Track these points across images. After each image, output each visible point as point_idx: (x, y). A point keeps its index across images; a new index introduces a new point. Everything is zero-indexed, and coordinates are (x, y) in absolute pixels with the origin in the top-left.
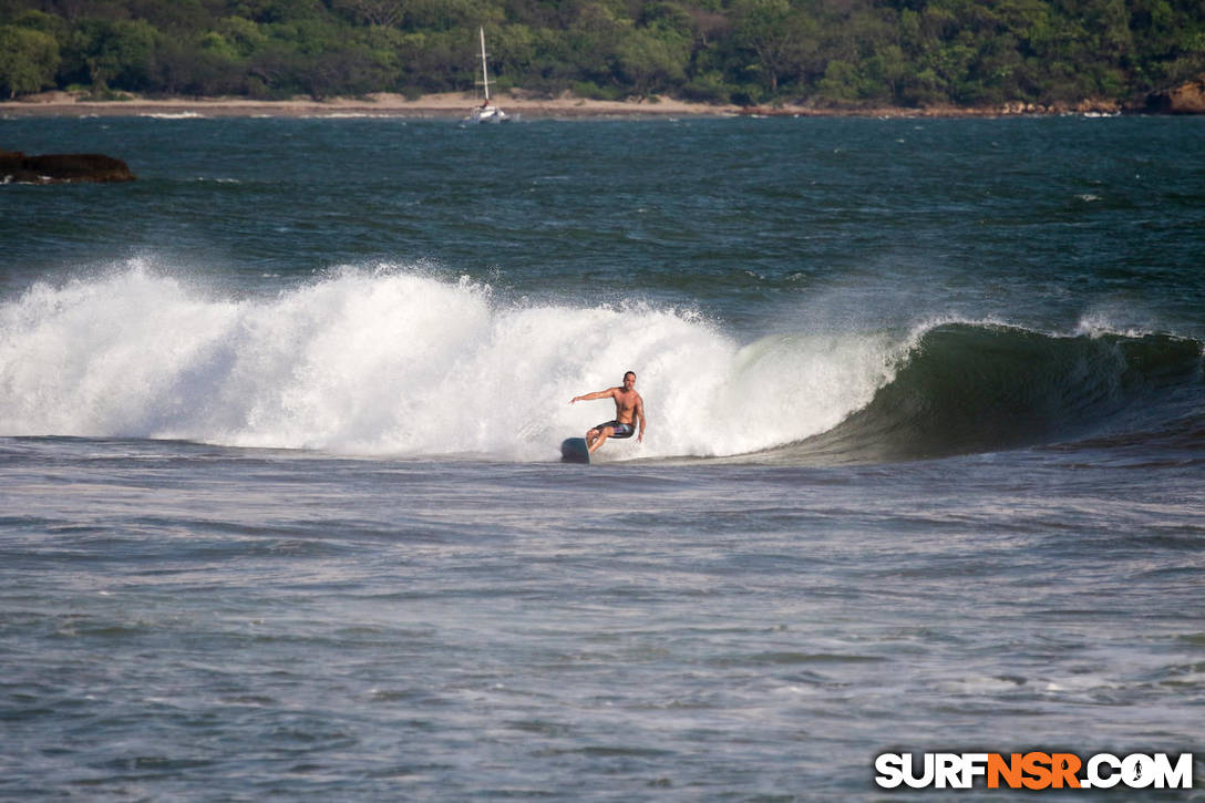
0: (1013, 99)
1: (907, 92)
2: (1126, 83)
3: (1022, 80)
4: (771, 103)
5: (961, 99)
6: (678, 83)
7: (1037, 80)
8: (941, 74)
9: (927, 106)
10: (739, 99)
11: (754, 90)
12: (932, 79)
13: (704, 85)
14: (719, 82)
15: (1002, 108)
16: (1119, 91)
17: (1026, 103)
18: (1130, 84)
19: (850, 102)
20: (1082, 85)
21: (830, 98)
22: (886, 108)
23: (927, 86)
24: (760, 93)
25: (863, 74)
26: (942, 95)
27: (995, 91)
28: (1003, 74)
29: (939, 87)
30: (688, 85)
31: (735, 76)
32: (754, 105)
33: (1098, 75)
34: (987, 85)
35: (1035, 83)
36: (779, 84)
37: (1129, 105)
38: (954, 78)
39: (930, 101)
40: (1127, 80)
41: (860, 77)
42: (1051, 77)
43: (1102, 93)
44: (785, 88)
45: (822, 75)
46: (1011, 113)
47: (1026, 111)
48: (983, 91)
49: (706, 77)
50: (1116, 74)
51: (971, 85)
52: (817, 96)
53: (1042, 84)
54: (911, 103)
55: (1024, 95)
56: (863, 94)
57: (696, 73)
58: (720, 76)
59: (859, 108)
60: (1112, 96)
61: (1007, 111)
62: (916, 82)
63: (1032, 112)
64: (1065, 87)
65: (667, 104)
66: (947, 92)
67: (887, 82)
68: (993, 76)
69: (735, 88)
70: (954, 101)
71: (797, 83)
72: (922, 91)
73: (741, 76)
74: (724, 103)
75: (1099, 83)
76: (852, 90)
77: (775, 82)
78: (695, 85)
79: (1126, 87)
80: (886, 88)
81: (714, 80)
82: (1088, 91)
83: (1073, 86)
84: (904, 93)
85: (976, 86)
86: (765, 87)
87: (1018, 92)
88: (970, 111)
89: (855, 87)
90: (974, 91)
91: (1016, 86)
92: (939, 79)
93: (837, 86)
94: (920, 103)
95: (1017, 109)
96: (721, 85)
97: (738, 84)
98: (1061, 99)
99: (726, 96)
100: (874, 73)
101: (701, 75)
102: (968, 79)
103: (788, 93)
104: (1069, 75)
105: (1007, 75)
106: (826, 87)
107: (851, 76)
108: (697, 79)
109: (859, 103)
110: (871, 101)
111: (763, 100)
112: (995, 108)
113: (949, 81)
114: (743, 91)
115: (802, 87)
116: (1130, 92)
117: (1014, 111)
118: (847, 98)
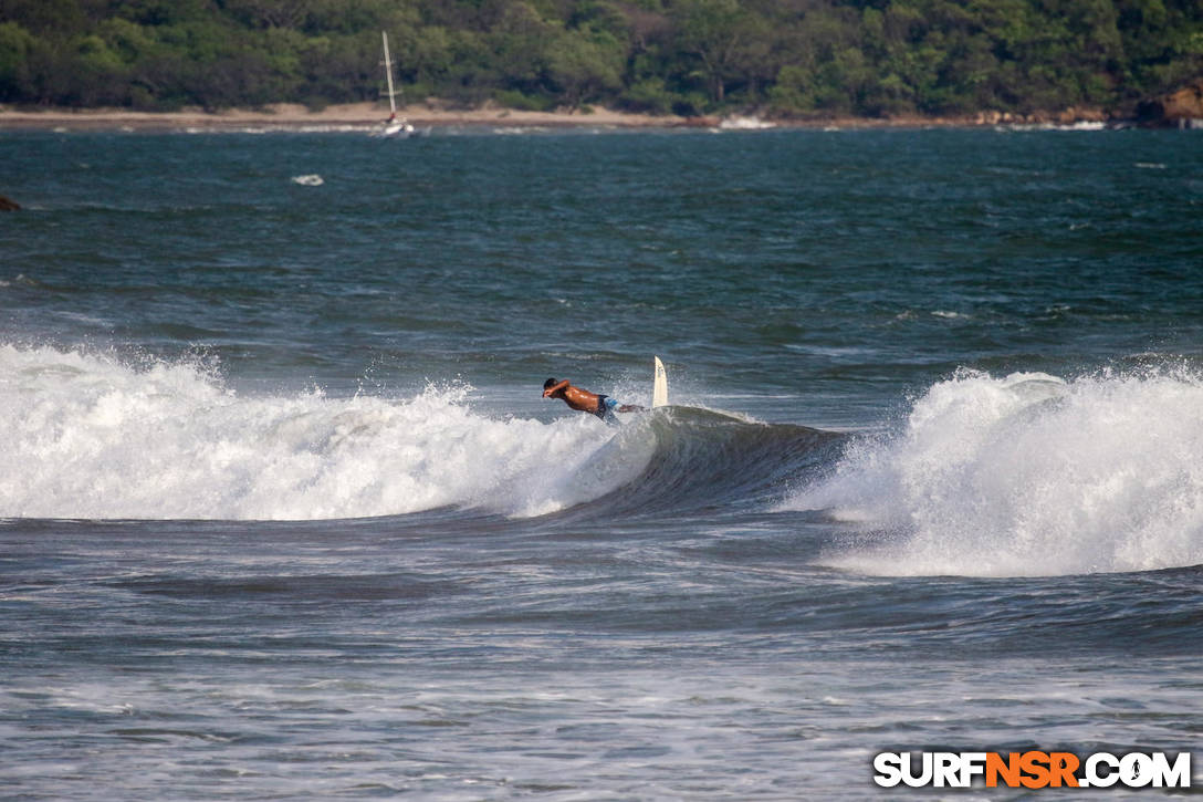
0: (987, 107)
1: (869, 101)
2: (1112, 90)
3: (998, 87)
4: (718, 113)
5: (931, 109)
6: (613, 92)
7: (1015, 87)
8: (907, 80)
9: (892, 116)
10: (681, 109)
11: (697, 99)
12: (897, 87)
13: (642, 94)
14: (658, 90)
15: (976, 117)
16: (1105, 98)
17: (1003, 112)
18: (1117, 90)
19: (806, 111)
20: (1064, 91)
21: (783, 107)
22: (845, 117)
23: (891, 93)
24: (707, 102)
25: (820, 81)
26: (908, 104)
27: (968, 100)
28: (977, 80)
29: (905, 95)
30: (624, 94)
31: (676, 83)
32: (697, 115)
33: (1082, 80)
34: (958, 92)
35: (1012, 91)
36: (727, 91)
37: (1118, 114)
38: (922, 85)
39: (894, 110)
40: (1115, 86)
41: (816, 83)
42: (1030, 84)
43: (1087, 100)
44: (732, 96)
45: (774, 82)
46: (986, 124)
47: (1001, 121)
48: (956, 99)
49: (644, 84)
50: (1102, 79)
51: (941, 92)
52: (769, 106)
53: (1018, 92)
54: (875, 113)
55: (1001, 103)
56: (820, 103)
57: (635, 81)
58: (660, 83)
59: (816, 118)
60: (1095, 103)
61: (980, 121)
62: (878, 90)
63: (1008, 122)
64: (1044, 94)
65: (602, 117)
66: (915, 101)
67: (846, 89)
68: (965, 83)
69: (678, 97)
70: (921, 110)
71: (746, 90)
72: (885, 100)
73: (682, 83)
74: (662, 112)
75: (1083, 89)
76: (807, 98)
77: (721, 89)
78: (633, 93)
79: (1114, 94)
80: (846, 95)
81: (653, 89)
82: (1072, 99)
83: (1055, 92)
84: (865, 102)
85: (947, 94)
86: (709, 96)
87: (994, 100)
88: (940, 121)
89: (811, 95)
90: (944, 99)
91: (992, 93)
92: (904, 86)
93: (792, 94)
94: (884, 112)
95: (992, 118)
96: (661, 94)
97: (680, 92)
98: (1042, 107)
99: (667, 106)
100: (832, 79)
101: (639, 83)
102: (938, 84)
103: (736, 102)
104: (1050, 81)
105: (981, 81)
106: (779, 95)
107: (806, 83)
108: (634, 87)
109: (816, 113)
110: (829, 111)
111: (708, 110)
112: (967, 119)
113: (916, 88)
114: (686, 100)
115: (752, 95)
116: (1118, 99)
117: (989, 121)
118: (802, 107)
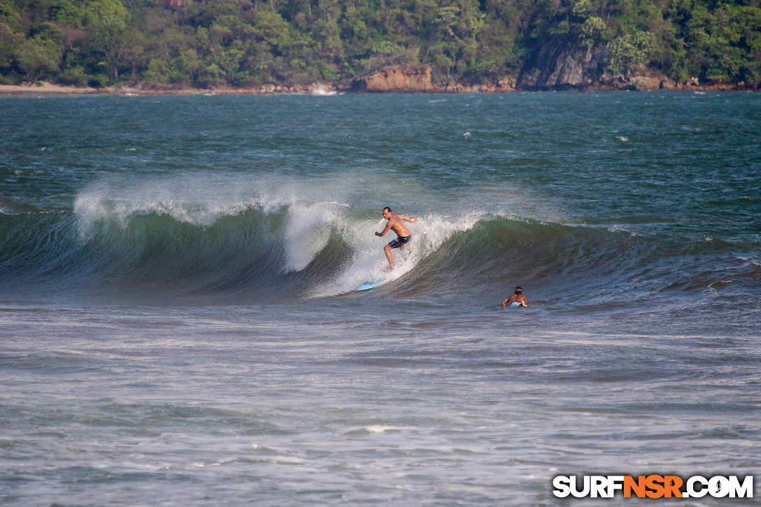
0: (266, 82)
1: (201, 79)
2: (338, 73)
3: (273, 72)
4: (114, 86)
5: (235, 83)
6: (55, 74)
7: (283, 71)
8: (222, 68)
9: (214, 87)
10: (94, 84)
11: (102, 78)
12: (216, 71)
13: (70, 75)
14: (80, 73)
15: (261, 89)
16: (334, 78)
17: (276, 86)
18: (341, 73)
19: (165, 85)
20: (310, 73)
21: (152, 83)
22: (186, 89)
23: (213, 75)
24: (108, 80)
25: (172, 68)
26: (223, 81)
27: (256, 79)
28: (261, 68)
29: (221, 76)
30: (61, 75)
31: (91, 69)
32: (103, 87)
33: (321, 68)
34: (251, 74)
35: (281, 73)
36: (120, 73)
37: (341, 87)
38: (230, 70)
39: (214, 84)
40: (339, 71)
41: (170, 69)
42: (291, 69)
43: (323, 79)
44: (123, 76)
45: (146, 68)
46: (266, 92)
47: (276, 90)
48: (249, 78)
49: (72, 69)
50: (332, 67)
51: (241, 74)
52: (143, 82)
53: (286, 74)
54: (204, 86)
55: (274, 81)
56: (172, 80)
57: (66, 68)
58: (82, 69)
59: (170, 89)
60: (330, 81)
61: (263, 91)
62: (206, 73)
63: (280, 91)
64: (300, 75)
65: (48, 87)
66: (226, 79)
67: (187, 73)
68: (255, 69)
69: (92, 77)
70: (230, 85)
71: (130, 73)
72: (210, 79)
73: (93, 69)
74: (83, 86)
75: (321, 73)
76: (166, 78)
77: (116, 72)
78: (65, 74)
79: (339, 75)
80: (188, 76)
81: (78, 72)
82: (315, 79)
83: (305, 74)
84: (198, 79)
85: (244, 75)
86: (109, 76)
87: (270, 79)
88: (241, 91)
89: (168, 76)
90: (242, 79)
91: (270, 75)
92: (221, 71)
93: (157, 75)
94: (209, 86)
95: (270, 89)
96: (82, 75)
97: (92, 73)
98: (298, 83)
99: (85, 82)
100: (179, 66)
101: (69, 69)
102: (240, 70)
103: (125, 80)
104: (303, 68)
105: (264, 68)
106: (149, 76)
107: (164, 69)
108: (66, 71)
109: (170, 86)
110: (178, 85)
111: (109, 84)
112: (256, 89)
113: (227, 72)
114: (96, 79)
115: (134, 75)
116: (341, 78)
117: (268, 91)
118: (162, 83)
